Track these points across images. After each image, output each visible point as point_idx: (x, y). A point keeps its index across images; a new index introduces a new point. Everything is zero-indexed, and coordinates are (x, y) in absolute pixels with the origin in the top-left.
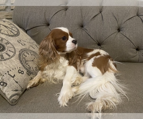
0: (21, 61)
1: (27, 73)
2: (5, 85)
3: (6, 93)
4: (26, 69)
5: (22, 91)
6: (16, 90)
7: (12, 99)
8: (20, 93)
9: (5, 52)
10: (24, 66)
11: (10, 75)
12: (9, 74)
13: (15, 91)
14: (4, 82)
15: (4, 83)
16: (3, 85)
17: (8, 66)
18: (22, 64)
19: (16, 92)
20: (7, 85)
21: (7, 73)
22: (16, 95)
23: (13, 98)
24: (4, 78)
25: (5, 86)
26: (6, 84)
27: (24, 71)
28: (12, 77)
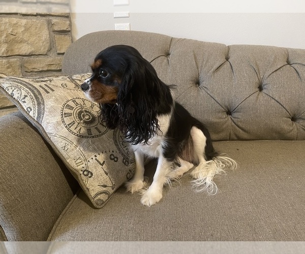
0: (115, 142)
1: (123, 161)
2: (89, 175)
3: (91, 188)
4: (123, 154)
5: (113, 189)
6: (105, 186)
7: (97, 198)
8: (110, 192)
9: (94, 125)
10: (119, 149)
11: (98, 161)
12: (96, 159)
13: (102, 186)
14: (89, 170)
15: (89, 172)
16: (87, 175)
17: (96, 147)
18: (117, 145)
19: (104, 189)
20: (93, 176)
21: (94, 158)
22: (104, 193)
23: (99, 196)
24: (89, 165)
25: (90, 177)
26: (92, 174)
27: (118, 157)
28: (100, 164)
